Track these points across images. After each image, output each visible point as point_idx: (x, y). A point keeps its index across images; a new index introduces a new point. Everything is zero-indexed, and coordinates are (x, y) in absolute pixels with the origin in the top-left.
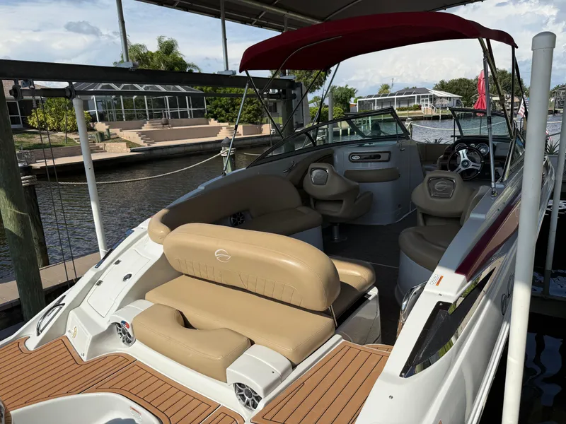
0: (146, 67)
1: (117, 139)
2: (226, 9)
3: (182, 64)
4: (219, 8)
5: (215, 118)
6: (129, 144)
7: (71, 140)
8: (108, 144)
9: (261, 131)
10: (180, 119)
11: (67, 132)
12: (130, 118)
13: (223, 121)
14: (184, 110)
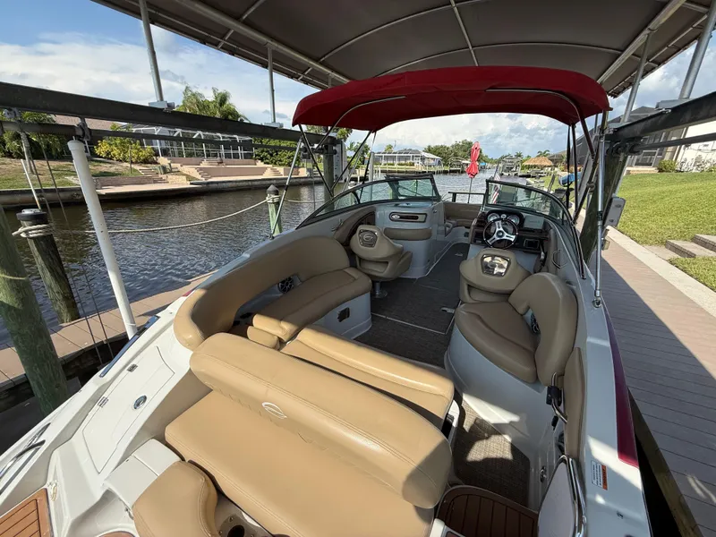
0: (204, 113)
1: (178, 173)
2: (274, 60)
3: (234, 114)
4: (267, 57)
5: (262, 160)
6: (189, 178)
7: (135, 170)
8: (170, 176)
9: (298, 173)
10: (232, 159)
11: (132, 163)
12: (190, 155)
13: (268, 163)
14: (235, 152)
